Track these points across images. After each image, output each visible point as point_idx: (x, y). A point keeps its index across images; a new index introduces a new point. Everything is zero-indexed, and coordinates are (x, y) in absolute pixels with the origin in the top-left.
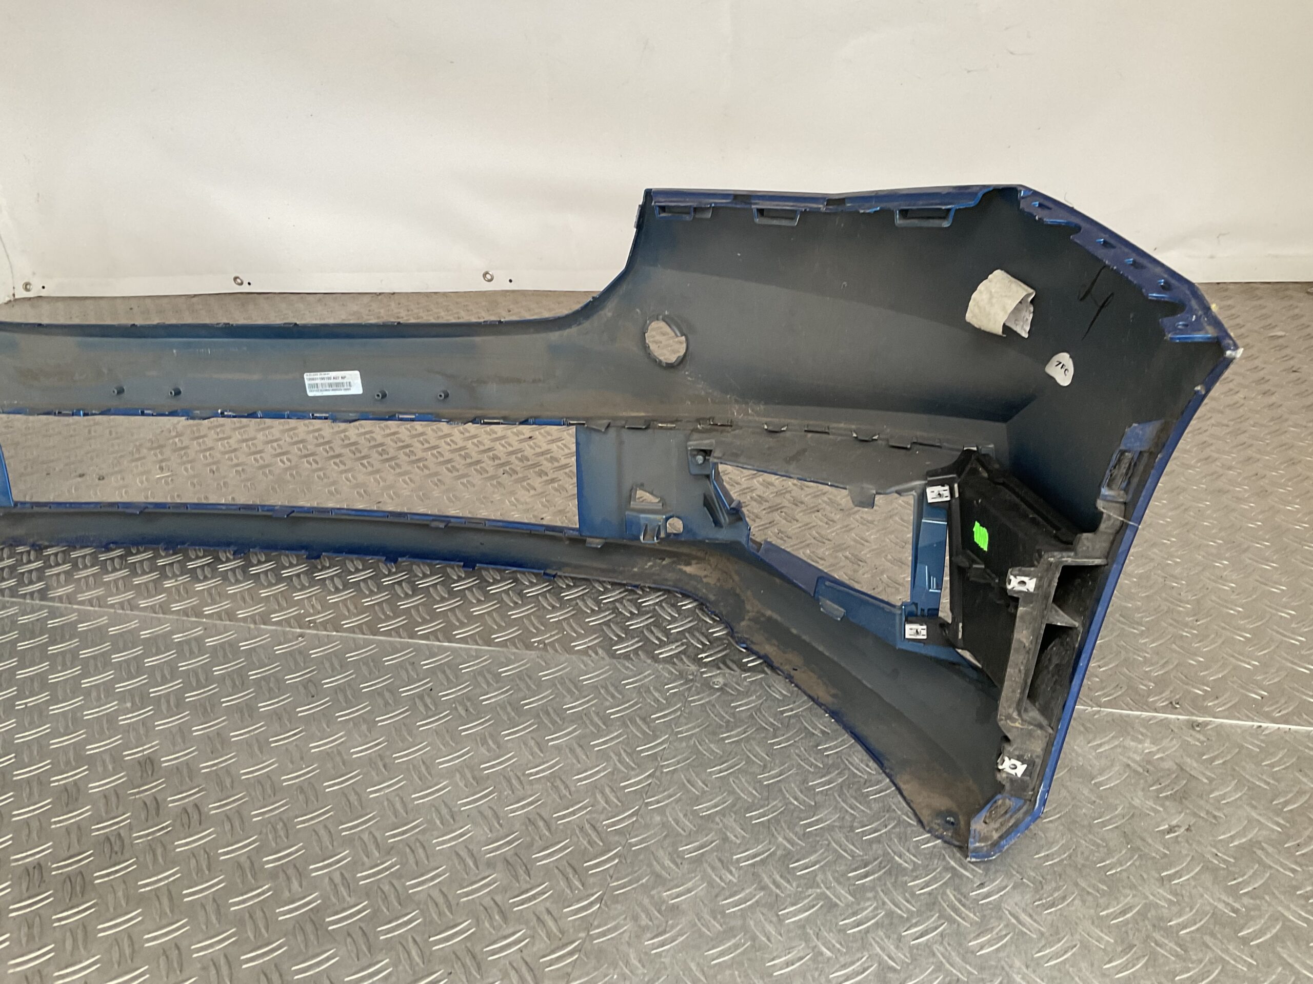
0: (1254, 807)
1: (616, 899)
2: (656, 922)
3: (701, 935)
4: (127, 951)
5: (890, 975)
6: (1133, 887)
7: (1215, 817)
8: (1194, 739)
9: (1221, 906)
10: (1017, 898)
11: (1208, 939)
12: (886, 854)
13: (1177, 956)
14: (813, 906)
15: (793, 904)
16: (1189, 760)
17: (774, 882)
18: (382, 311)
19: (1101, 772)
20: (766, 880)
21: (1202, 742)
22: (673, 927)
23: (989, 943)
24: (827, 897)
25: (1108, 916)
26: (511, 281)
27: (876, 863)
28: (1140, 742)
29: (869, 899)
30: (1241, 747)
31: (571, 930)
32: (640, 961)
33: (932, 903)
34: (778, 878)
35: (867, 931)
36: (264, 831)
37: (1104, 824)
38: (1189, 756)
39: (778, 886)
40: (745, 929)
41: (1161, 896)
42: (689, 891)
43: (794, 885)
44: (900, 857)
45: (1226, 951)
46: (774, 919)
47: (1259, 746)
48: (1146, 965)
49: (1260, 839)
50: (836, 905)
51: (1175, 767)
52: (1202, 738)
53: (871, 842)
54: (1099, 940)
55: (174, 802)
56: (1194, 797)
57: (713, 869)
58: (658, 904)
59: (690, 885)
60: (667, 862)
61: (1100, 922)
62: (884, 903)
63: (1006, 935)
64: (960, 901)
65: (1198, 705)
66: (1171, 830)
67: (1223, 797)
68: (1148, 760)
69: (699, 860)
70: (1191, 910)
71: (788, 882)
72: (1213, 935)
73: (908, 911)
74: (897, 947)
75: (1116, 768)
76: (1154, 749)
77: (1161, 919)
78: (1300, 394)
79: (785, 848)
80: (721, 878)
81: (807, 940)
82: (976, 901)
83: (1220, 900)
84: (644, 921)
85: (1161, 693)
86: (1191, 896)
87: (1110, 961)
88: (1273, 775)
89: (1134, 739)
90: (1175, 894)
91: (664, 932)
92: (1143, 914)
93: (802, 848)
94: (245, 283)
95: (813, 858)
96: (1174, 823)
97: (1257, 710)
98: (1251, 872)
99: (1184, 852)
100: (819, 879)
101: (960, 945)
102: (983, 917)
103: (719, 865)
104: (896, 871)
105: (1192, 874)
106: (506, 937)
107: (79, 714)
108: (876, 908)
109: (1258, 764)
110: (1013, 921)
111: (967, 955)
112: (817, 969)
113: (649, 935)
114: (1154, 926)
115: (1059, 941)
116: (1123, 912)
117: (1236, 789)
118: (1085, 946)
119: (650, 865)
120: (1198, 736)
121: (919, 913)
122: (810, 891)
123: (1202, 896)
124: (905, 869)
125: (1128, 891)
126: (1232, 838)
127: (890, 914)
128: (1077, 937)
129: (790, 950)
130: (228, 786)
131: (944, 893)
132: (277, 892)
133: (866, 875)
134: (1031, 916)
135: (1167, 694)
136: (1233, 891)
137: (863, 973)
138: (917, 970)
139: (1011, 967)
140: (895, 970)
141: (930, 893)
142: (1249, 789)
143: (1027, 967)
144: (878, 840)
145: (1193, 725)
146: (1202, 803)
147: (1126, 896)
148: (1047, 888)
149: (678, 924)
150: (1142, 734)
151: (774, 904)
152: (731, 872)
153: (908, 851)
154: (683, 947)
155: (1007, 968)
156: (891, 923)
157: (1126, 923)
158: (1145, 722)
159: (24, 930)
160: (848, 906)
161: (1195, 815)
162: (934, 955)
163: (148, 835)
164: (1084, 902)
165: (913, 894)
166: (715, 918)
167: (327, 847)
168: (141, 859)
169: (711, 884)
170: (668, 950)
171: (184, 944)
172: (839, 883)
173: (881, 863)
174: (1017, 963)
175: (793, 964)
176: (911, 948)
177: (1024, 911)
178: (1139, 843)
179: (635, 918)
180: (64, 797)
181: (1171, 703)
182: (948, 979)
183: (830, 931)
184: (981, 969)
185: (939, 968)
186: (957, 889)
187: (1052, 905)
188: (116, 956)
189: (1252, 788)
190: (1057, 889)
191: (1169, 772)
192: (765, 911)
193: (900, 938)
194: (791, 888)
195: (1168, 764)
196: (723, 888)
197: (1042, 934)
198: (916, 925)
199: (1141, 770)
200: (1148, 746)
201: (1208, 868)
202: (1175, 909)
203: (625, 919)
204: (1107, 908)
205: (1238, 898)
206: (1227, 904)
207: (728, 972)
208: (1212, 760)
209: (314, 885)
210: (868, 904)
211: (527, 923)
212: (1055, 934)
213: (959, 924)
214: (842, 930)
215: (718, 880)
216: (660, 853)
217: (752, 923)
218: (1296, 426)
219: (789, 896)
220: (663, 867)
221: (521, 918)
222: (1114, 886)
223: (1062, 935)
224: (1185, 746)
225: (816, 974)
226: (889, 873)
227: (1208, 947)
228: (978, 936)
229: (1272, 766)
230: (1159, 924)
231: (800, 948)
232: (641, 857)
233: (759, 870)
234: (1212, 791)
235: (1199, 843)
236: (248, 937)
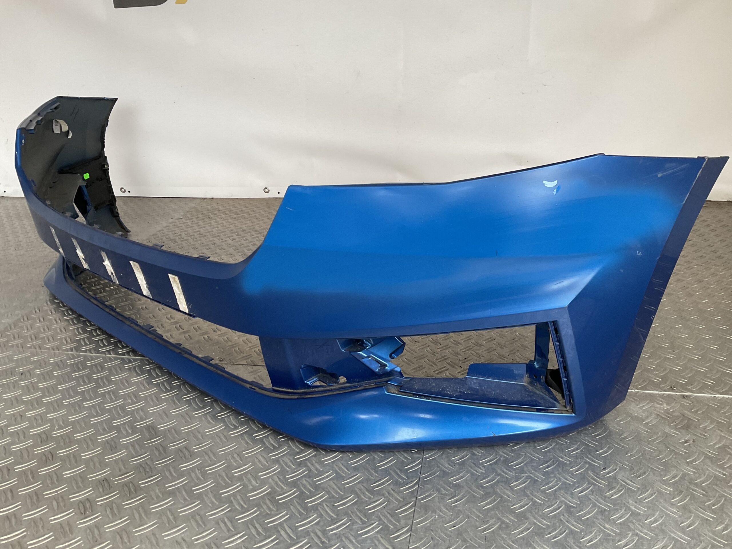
0: (722, 431)
1: (426, 483)
2: (450, 492)
3: (474, 497)
4: (171, 518)
5: (572, 509)
6: (675, 467)
7: (705, 436)
8: (686, 403)
9: (717, 473)
10: (623, 474)
11: (715, 487)
12: (554, 457)
13: (703, 494)
14: (526, 482)
15: (516, 481)
16: (686, 412)
17: (504, 472)
18: (209, 207)
19: (647, 417)
20: (499, 471)
21: (690, 404)
22: (459, 494)
23: (615, 493)
24: (531, 477)
25: (667, 479)
26: (279, 193)
27: (551, 461)
28: (661, 405)
29: (552, 477)
30: (709, 406)
31: (407, 498)
32: (447, 509)
33: (583, 478)
34: (505, 470)
35: (555, 491)
36: (228, 458)
37: (654, 440)
38: (686, 410)
39: (506, 474)
40: (495, 493)
41: (689, 470)
42: (462, 477)
43: (514, 472)
44: (562, 458)
45: (725, 492)
46: (509, 488)
47: (717, 405)
48: (690, 499)
49: (727, 444)
50: (537, 480)
51: (679, 414)
52: (690, 402)
53: (546, 452)
54: (666, 490)
55: (172, 447)
56: (692, 428)
57: (471, 468)
58: (449, 484)
59: (461, 474)
60: (447, 465)
61: (665, 482)
62: (560, 479)
63: (622, 490)
64: (596, 476)
65: (684, 387)
66: (686, 442)
67: (706, 427)
68: (667, 411)
69: (463, 464)
70: (704, 476)
71: (511, 472)
72: (717, 485)
73: (573, 481)
74: (572, 497)
75: (653, 416)
76: (669, 408)
77: (692, 479)
78: (695, 251)
79: (504, 457)
80: (476, 471)
81: (527, 496)
82: (604, 476)
83: (716, 471)
84: (444, 492)
85: (665, 383)
86: (702, 469)
87: (673, 499)
88: (726, 417)
89: (658, 403)
90: (695, 469)
91: (455, 496)
92: (683, 478)
93: (513, 456)
94: (127, 191)
95: (520, 460)
96: (687, 438)
97: (712, 389)
98: (727, 458)
99: (695, 451)
100: (525, 469)
101: (602, 495)
102: (609, 482)
103: (473, 465)
104: (561, 465)
105: (701, 460)
106: (375, 502)
107: (102, 406)
108: (557, 481)
109: (718, 412)
110: (624, 483)
111: (606, 499)
112: (536, 508)
113: (448, 498)
114: (690, 483)
115: (647, 491)
116: (674, 477)
117: (711, 423)
118: (660, 493)
119: (438, 467)
120: (687, 401)
121: (578, 482)
122: (522, 475)
123: (708, 469)
124: (566, 463)
125: (673, 469)
126: (715, 444)
127: (564, 483)
128: (655, 489)
129: (520, 501)
130: (201, 438)
131: (588, 473)
132: (245, 486)
133: (548, 467)
134: (631, 481)
135: (668, 383)
136: (722, 467)
137: (559, 509)
138: (584, 507)
139: (628, 503)
140: (574, 507)
141: (581, 473)
142: (717, 423)
143: (636, 502)
144: (549, 451)
145: (684, 397)
146: (697, 430)
147: (673, 471)
148: (636, 469)
149: (461, 493)
150: (661, 401)
151: (507, 482)
152: (481, 469)
153: (565, 456)
154: (467, 501)
155: (627, 504)
156: (566, 488)
157: (676, 482)
158: (661, 396)
159: (108, 511)
160: (543, 480)
161: (695, 435)
162: (590, 499)
163: (163, 462)
164: (654, 474)
165: (573, 474)
166: (479, 489)
167: (265, 465)
168: (163, 474)
169: (472, 474)
170: (460, 504)
171: (202, 513)
172: (536, 471)
173: (553, 461)
174: (631, 501)
175: (524, 507)
176: (579, 497)
177: (628, 479)
178: (673, 448)
179: (439, 490)
180: (108, 447)
181: (671, 387)
182: (600, 510)
183: (537, 492)
184: (615, 505)
185: (595, 505)
186: (593, 471)
187: (640, 476)
188: (166, 521)
189: (719, 423)
190: (640, 469)
191: (678, 417)
192: (503, 484)
193: (572, 494)
194: (513, 474)
195: (677, 414)
196: (479, 476)
197: (638, 488)
198: (578, 487)
199: (665, 417)
200: (665, 406)
201: (707, 457)
202: (697, 475)
203: (433, 491)
204: (665, 476)
205: (724, 469)
206: (720, 472)
207: (493, 512)
208: (697, 411)
209: (263, 483)
210: (552, 479)
211: (383, 495)
212: (644, 488)
213: (598, 486)
214: (543, 492)
215: (475, 472)
216: (442, 461)
217: (498, 490)
218: (697, 265)
219: (513, 478)
220: (445, 467)
221: (379, 493)
222: (667, 467)
223: (648, 488)
224: (682, 405)
225: (537, 511)
226: (559, 465)
227: (717, 491)
228: (609, 491)
229: (725, 413)
230: (691, 481)
231: (525, 500)
232: (433, 463)
233: (495, 466)
234: (700, 425)
235: (700, 447)
236: (236, 509)
